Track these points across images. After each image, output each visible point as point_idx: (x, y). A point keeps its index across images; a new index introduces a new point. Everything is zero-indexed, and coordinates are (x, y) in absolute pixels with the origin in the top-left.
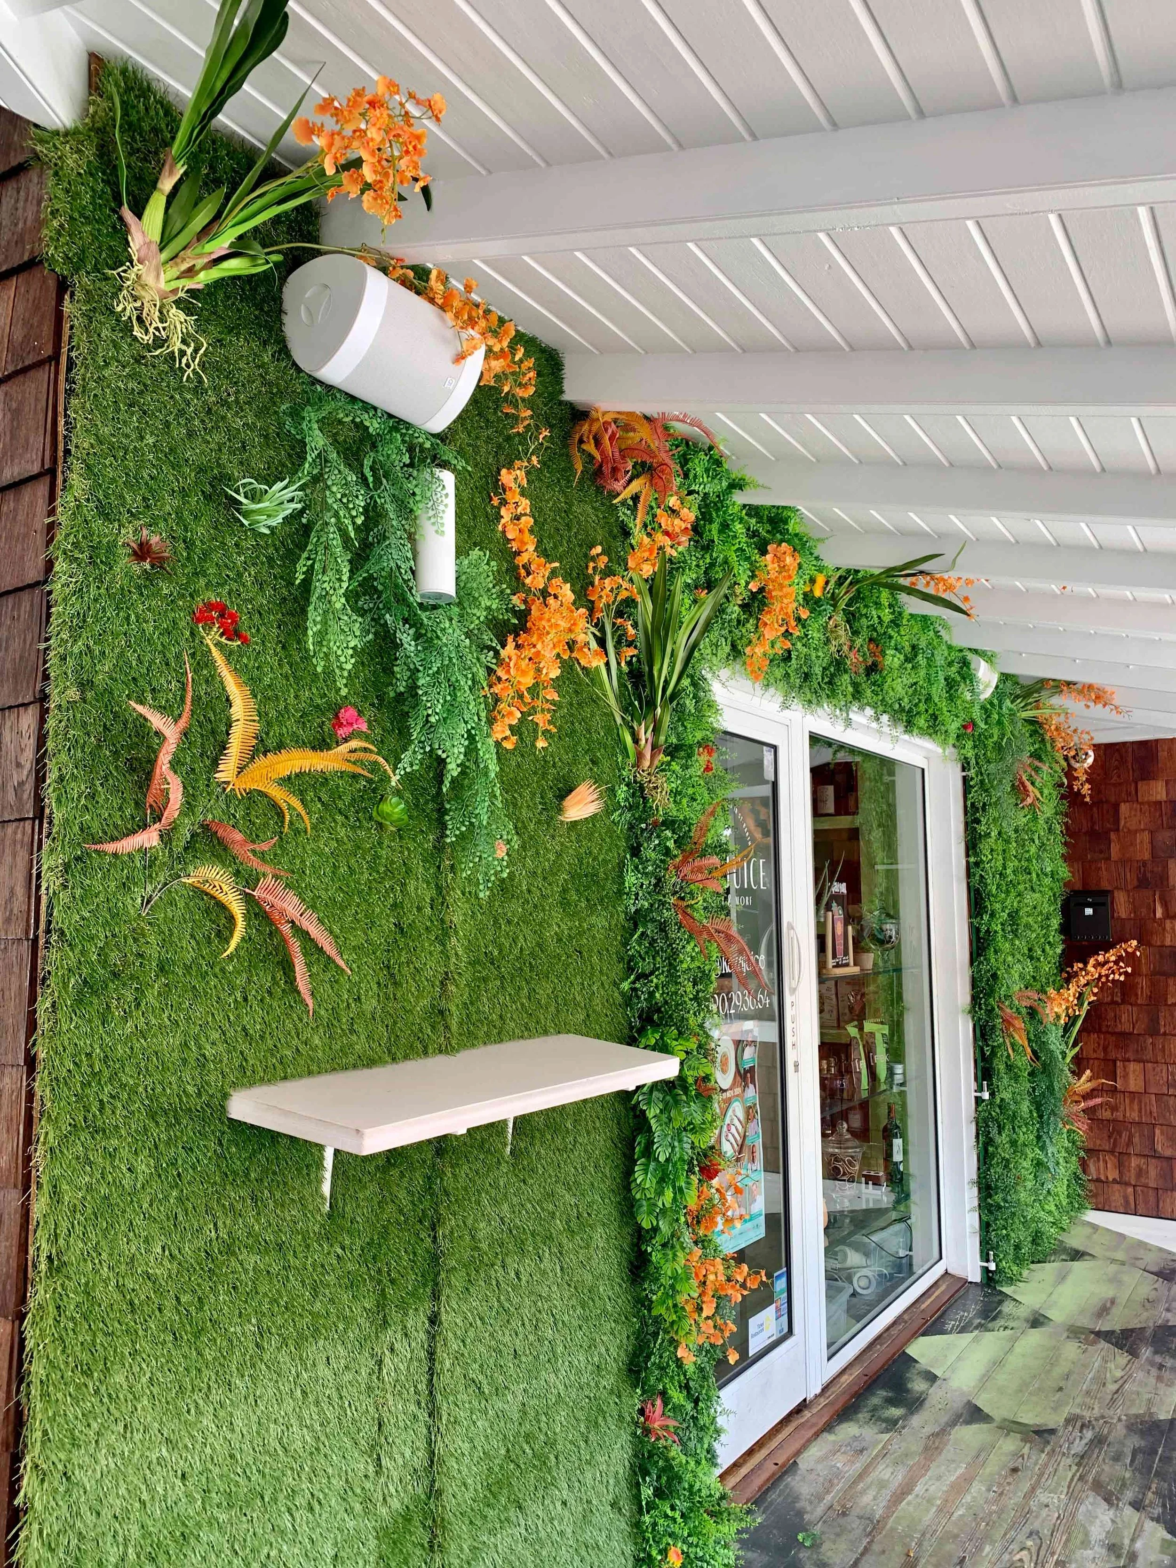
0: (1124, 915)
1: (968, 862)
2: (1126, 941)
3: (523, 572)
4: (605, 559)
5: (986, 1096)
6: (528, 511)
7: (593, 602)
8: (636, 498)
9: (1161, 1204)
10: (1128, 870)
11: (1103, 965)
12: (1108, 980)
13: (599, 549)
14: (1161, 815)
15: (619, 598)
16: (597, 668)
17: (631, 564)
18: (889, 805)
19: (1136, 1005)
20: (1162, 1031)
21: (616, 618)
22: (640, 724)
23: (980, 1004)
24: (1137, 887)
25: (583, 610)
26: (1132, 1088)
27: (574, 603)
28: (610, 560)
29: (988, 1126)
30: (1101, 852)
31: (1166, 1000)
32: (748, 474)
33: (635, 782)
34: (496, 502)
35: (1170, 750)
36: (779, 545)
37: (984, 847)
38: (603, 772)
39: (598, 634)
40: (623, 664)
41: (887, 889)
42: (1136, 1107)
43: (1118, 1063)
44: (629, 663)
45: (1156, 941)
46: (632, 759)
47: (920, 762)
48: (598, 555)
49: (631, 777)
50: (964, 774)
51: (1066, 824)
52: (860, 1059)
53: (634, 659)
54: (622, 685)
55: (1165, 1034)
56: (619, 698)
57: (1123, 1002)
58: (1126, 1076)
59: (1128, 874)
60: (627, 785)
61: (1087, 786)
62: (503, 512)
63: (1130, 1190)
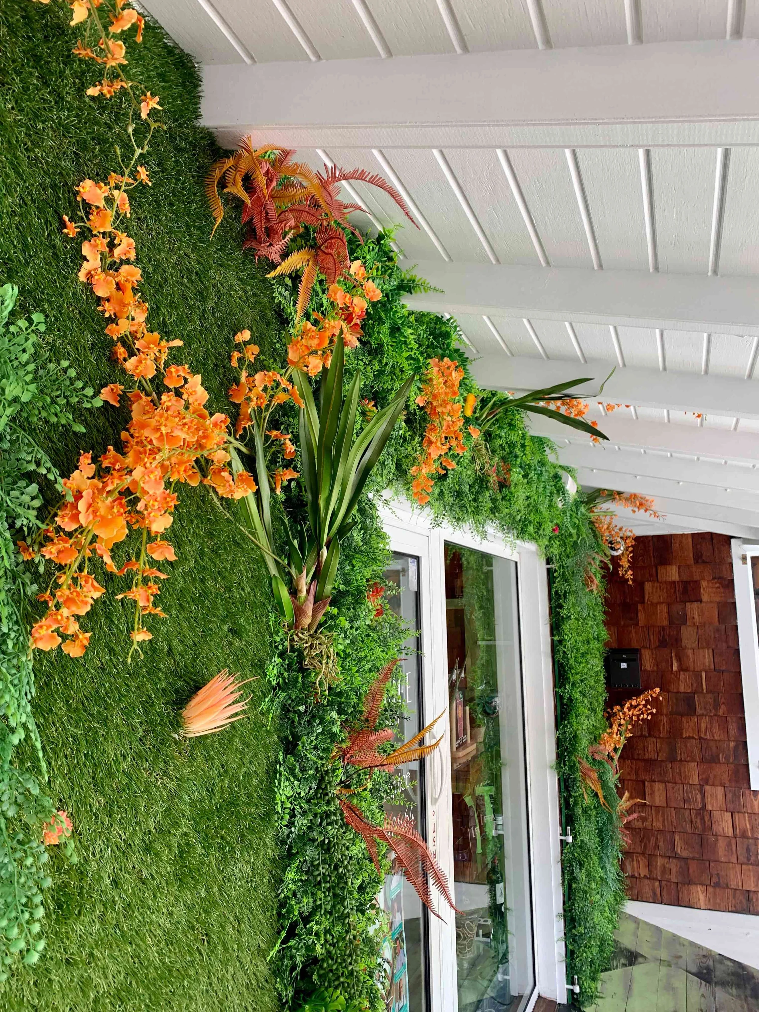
0: (648, 668)
1: (552, 641)
2: (652, 689)
3: (121, 351)
4: (255, 349)
5: (570, 839)
6: (133, 255)
7: (237, 406)
8: (296, 277)
9: (680, 895)
10: (651, 633)
11: (635, 707)
12: (639, 719)
13: (246, 335)
14: (675, 592)
15: (275, 403)
16: (243, 500)
17: (292, 355)
18: (488, 591)
19: (660, 738)
20: (679, 758)
21: (269, 429)
22: (301, 572)
23: (565, 761)
24: (659, 646)
25: (219, 416)
26: (657, 803)
27: (209, 406)
28: (262, 352)
29: (572, 865)
30: (631, 619)
31: (681, 734)
32: (419, 275)
33: (293, 650)
34: (72, 230)
35: (681, 542)
36: (441, 359)
37: (566, 627)
38: (248, 644)
39: (244, 449)
40: (278, 491)
41: (487, 661)
42: (660, 819)
43: (646, 783)
44: (286, 489)
45: (673, 688)
46: (288, 618)
47: (515, 558)
48: (246, 343)
49: (287, 644)
50: (549, 566)
51: (605, 598)
52: (475, 826)
53: (293, 484)
54: (276, 518)
55: (681, 760)
56: (271, 536)
57: (650, 735)
58: (652, 793)
59: (652, 637)
60: (282, 655)
61: (630, 572)
62: (86, 250)
63: (657, 884)
